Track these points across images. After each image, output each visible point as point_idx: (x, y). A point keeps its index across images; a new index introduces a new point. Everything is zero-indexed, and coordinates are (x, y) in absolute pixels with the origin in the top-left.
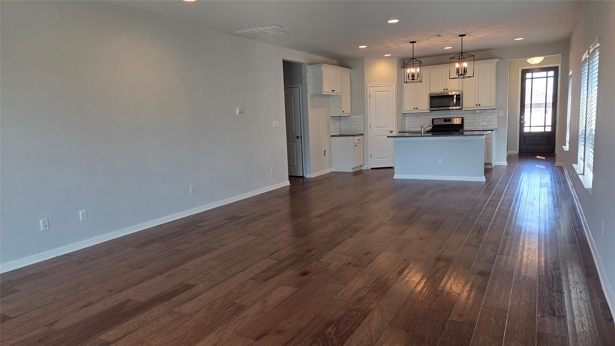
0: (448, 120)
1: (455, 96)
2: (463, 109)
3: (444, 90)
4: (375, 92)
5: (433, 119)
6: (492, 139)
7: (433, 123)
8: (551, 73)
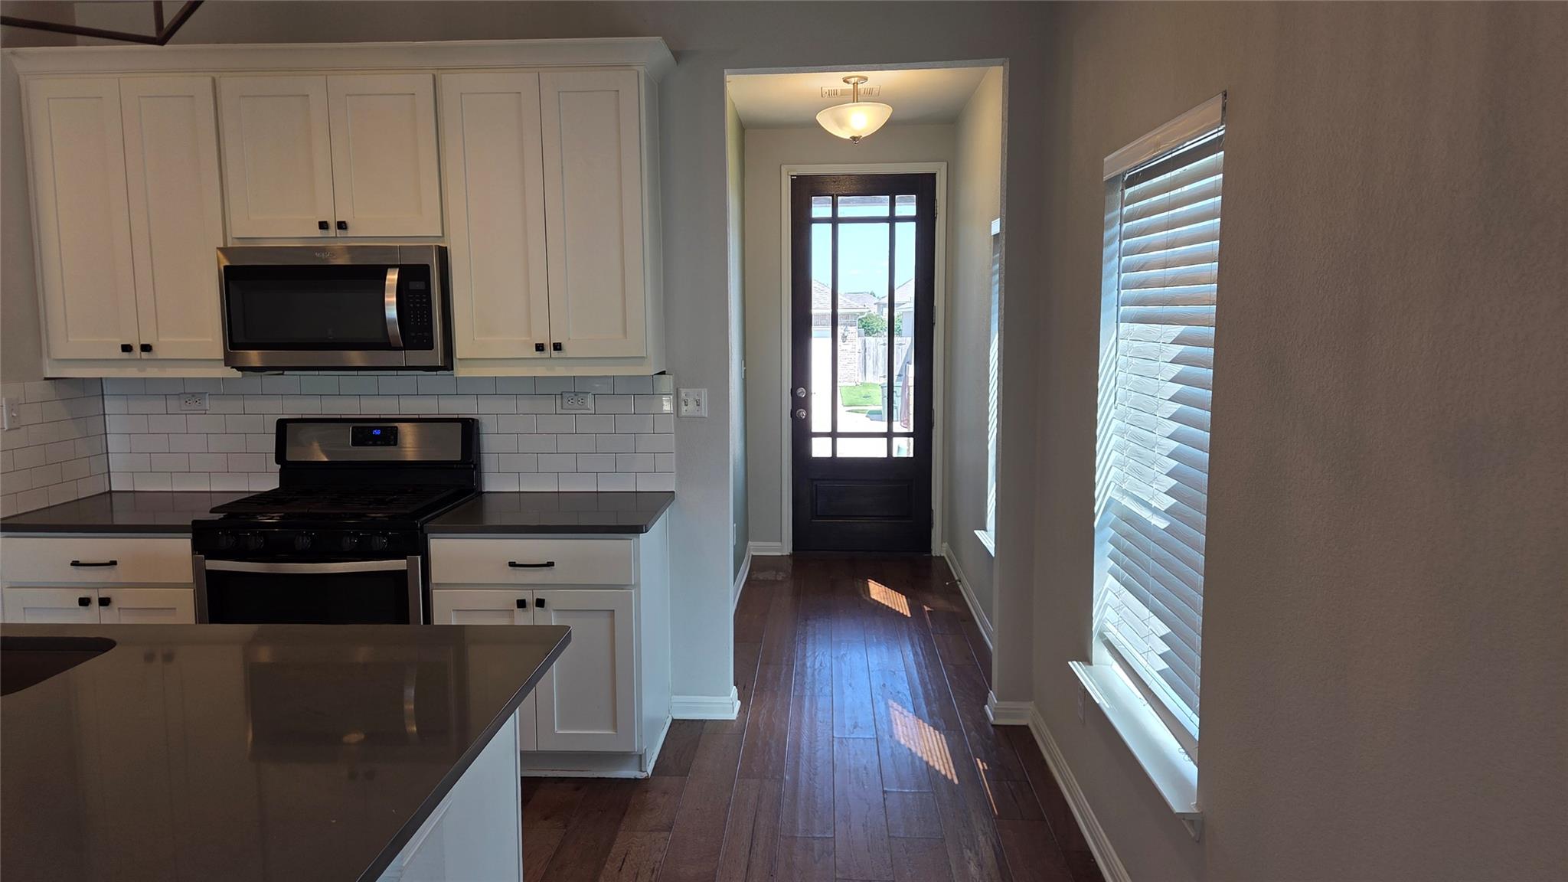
0: (377, 432)
1: (392, 277)
2: (460, 371)
3: (323, 225)
5: (282, 425)
6: (637, 585)
7: (280, 455)
8: (907, 207)
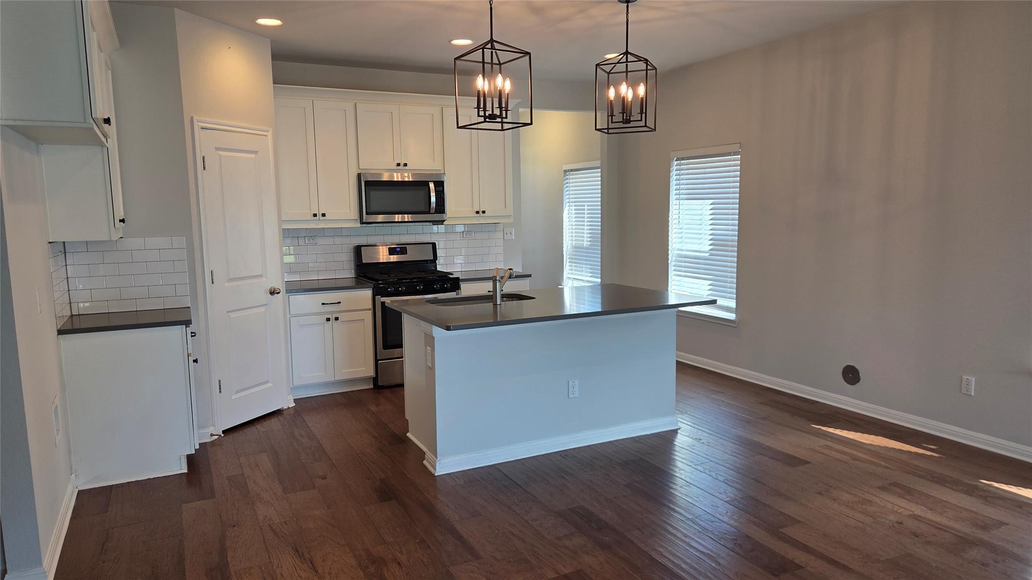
0: (398, 249)
1: (431, 186)
2: (447, 222)
3: (398, 165)
4: (217, 149)
5: (359, 248)
7: (359, 260)
